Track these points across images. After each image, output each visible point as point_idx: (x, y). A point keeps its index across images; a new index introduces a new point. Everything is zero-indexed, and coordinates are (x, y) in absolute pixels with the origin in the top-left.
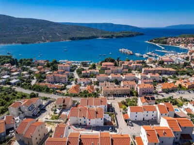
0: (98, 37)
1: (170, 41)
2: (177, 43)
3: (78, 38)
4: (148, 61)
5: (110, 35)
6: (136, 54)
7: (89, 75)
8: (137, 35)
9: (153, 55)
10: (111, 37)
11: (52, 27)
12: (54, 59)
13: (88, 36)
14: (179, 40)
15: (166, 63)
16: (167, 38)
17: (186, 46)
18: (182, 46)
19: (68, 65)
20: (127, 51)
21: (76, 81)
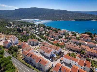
11: (68, 14)
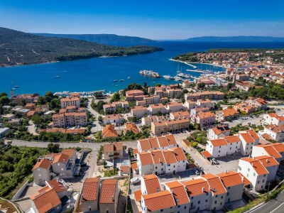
0: (101, 55)
1: (201, 57)
2: (209, 60)
3: (70, 57)
4: (184, 85)
5: (118, 51)
6: (164, 76)
7: (114, 109)
8: (154, 51)
9: (187, 76)
10: (121, 55)
11: (22, 40)
12: (49, 92)
13: (85, 54)
14: (211, 56)
15: (206, 86)
16: (195, 54)
17: (221, 64)
18: (215, 64)
19: (77, 99)
20: (151, 73)
21: (101, 121)
